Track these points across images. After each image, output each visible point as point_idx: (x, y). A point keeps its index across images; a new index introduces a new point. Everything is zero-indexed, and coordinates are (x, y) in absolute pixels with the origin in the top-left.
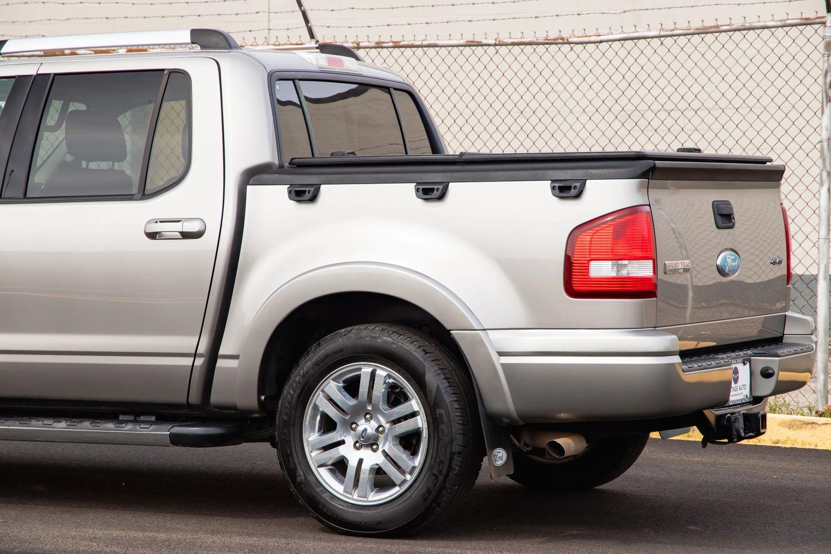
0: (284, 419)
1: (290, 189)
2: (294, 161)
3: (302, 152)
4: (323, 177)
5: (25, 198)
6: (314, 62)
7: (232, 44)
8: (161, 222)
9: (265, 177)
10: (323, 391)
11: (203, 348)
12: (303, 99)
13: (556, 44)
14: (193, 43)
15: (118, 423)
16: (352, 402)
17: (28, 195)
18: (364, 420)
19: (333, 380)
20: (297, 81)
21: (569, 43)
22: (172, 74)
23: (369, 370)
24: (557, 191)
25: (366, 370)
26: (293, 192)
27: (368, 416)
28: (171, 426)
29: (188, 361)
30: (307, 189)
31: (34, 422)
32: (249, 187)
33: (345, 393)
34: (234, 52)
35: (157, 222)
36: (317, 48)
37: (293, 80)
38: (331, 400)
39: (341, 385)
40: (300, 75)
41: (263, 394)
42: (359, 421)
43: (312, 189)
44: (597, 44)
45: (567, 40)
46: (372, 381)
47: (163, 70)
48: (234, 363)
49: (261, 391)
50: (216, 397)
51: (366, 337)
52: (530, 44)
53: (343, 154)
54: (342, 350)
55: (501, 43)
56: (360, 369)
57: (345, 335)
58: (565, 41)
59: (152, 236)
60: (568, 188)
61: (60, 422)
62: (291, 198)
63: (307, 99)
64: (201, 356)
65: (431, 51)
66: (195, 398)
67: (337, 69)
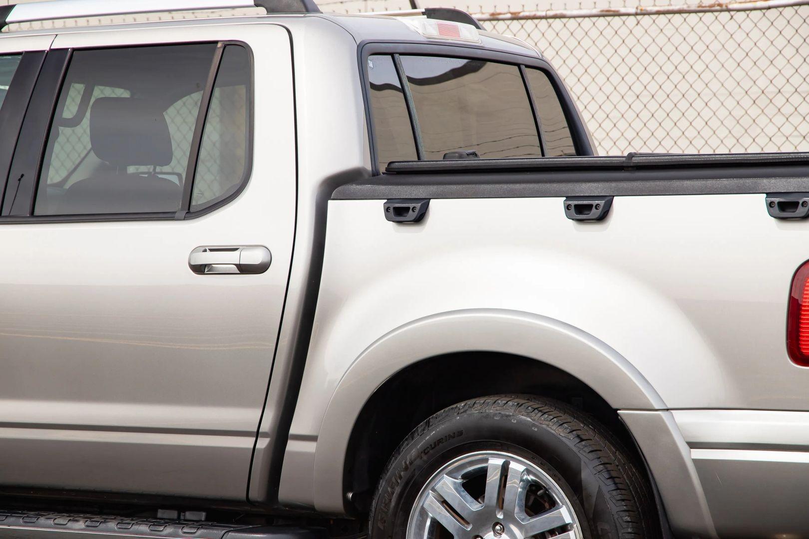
0: (379, 529)
1: (387, 205)
2: (393, 166)
3: (405, 154)
4: (433, 189)
5: (33, 217)
6: (420, 31)
7: (309, 6)
8: (211, 250)
9: (354, 188)
10: (433, 490)
11: (268, 424)
12: (405, 80)
13: (712, 11)
14: (257, 5)
15: (154, 525)
16: (475, 506)
17: (36, 213)
18: (492, 533)
19: (449, 474)
20: (397, 56)
21: (729, 10)
22: (228, 47)
23: (500, 462)
24: (776, 208)
25: (495, 462)
26: (391, 210)
27: (498, 527)
28: (223, 532)
29: (248, 443)
30: (411, 206)
31: (42, 520)
32: (331, 203)
33: (465, 493)
34: (312, 17)
35: (205, 251)
36: (423, 13)
37: (392, 55)
38: (444, 502)
39: (459, 481)
40: (401, 48)
41: (351, 491)
42: (486, 534)
43: (418, 205)
44: (764, 11)
45: (726, 6)
46: (504, 478)
47: (216, 42)
48: (309, 447)
49: (346, 488)
50: (287, 492)
51: (495, 415)
52: (680, 12)
53: (461, 156)
54: (460, 433)
55: (643, 12)
56: (486, 460)
57: (465, 411)
58: (724, 7)
59: (199, 269)
60: (795, 205)
61: (77, 521)
62: (388, 219)
63: (411, 80)
64: (265, 435)
65: (557, 23)
66: (257, 493)
67: (450, 39)
